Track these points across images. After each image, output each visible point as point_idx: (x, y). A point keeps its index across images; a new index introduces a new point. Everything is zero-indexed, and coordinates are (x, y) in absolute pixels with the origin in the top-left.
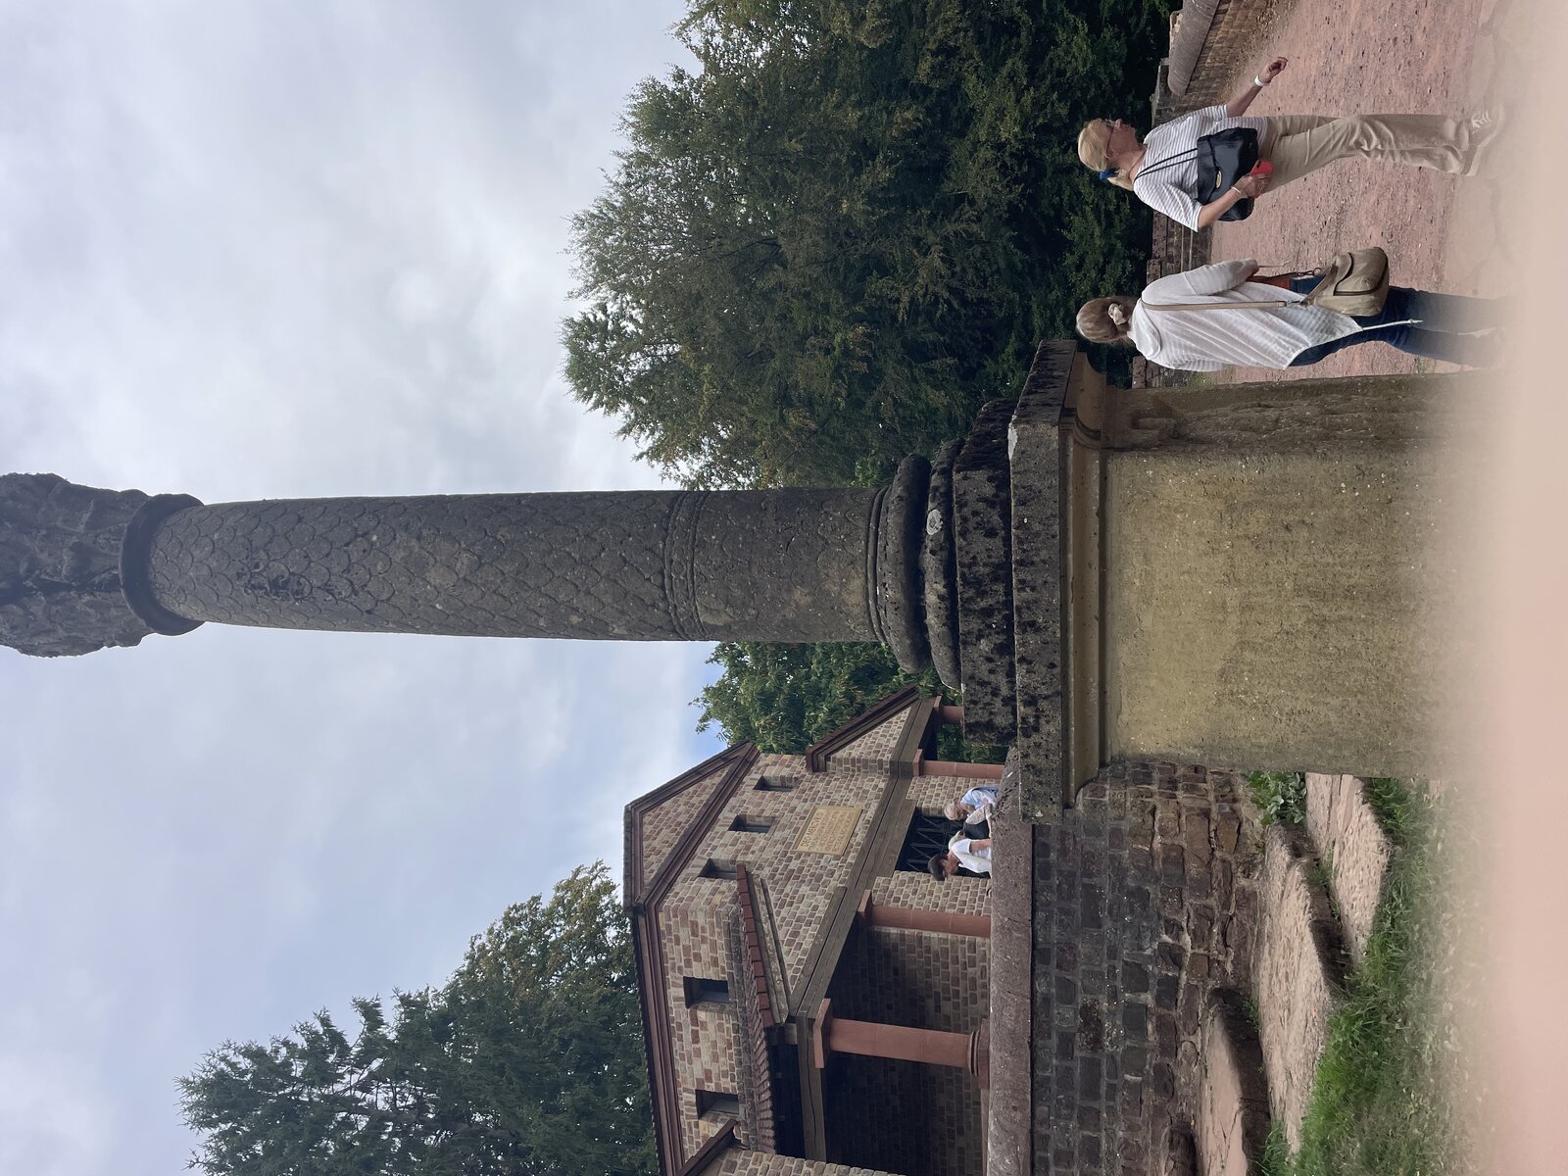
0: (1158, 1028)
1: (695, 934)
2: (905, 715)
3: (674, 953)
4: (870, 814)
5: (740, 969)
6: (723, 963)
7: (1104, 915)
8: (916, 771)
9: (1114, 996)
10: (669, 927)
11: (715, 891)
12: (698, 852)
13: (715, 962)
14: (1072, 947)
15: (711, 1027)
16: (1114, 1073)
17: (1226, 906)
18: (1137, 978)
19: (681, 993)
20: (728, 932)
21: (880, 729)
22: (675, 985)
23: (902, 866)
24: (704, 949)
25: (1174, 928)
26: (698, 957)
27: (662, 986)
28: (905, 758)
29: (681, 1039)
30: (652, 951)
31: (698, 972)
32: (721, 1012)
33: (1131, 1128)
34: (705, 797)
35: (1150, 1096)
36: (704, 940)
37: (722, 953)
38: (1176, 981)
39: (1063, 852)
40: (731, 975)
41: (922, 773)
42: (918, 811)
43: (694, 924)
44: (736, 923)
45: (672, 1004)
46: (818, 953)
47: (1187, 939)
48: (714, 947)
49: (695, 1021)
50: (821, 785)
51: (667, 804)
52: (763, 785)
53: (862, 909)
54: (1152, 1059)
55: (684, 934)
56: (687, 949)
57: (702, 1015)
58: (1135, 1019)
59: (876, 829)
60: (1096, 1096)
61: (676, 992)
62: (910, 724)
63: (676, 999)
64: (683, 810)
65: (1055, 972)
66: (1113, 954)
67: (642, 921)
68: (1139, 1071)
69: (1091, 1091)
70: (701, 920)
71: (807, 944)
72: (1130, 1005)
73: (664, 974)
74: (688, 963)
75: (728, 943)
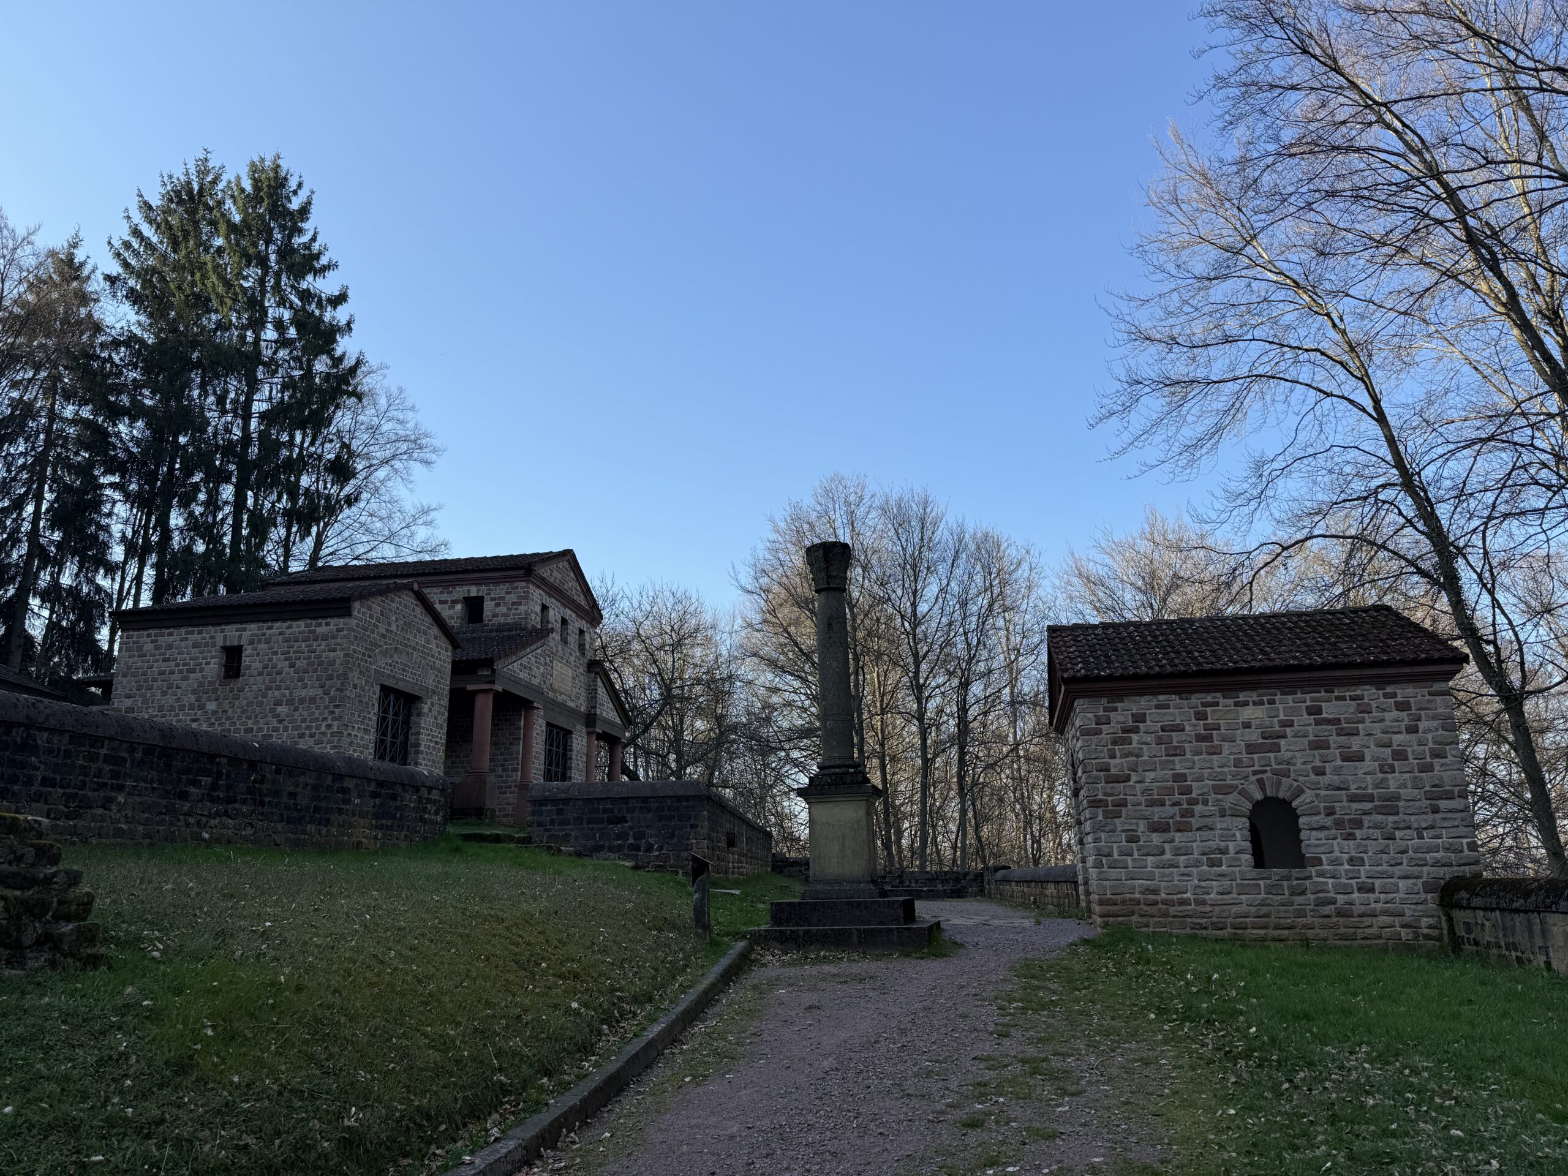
0: (620, 845)
1: (513, 604)
2: (618, 720)
3: (500, 590)
4: (571, 704)
5: (491, 631)
6: (495, 620)
7: (663, 823)
8: (590, 730)
9: (631, 828)
10: (517, 588)
11: (536, 614)
12: (553, 600)
13: (495, 616)
14: (650, 811)
15: (451, 612)
16: (598, 829)
17: (671, 867)
18: (639, 836)
19: (473, 593)
20: (515, 624)
21: (611, 705)
22: (478, 591)
23: (548, 724)
24: (504, 610)
25: (660, 848)
26: (498, 605)
27: (477, 582)
28: (598, 722)
29: (441, 593)
30: (501, 578)
31: (488, 605)
32: (462, 618)
33: (576, 838)
34: (575, 597)
35: (591, 843)
36: (510, 609)
37: (502, 620)
38: (639, 850)
39: (687, 807)
40: (487, 625)
41: (588, 733)
42: (570, 732)
43: (520, 604)
44: (522, 629)
45: (465, 588)
46: (517, 682)
47: (657, 853)
48: (506, 615)
49: (454, 602)
50: (581, 670)
51: (572, 574)
52: (581, 632)
53: (535, 705)
54: (606, 843)
55: (512, 597)
56: (503, 598)
57: (459, 607)
58: (623, 836)
59: (563, 706)
60: (588, 823)
61: (474, 591)
62: (612, 724)
63: (469, 591)
64: (571, 586)
65: (638, 805)
66: (648, 827)
67: (521, 572)
68: (601, 838)
69: (589, 821)
70: (522, 608)
71: (521, 676)
72: (628, 834)
73: (486, 584)
74: (492, 599)
75: (509, 624)
